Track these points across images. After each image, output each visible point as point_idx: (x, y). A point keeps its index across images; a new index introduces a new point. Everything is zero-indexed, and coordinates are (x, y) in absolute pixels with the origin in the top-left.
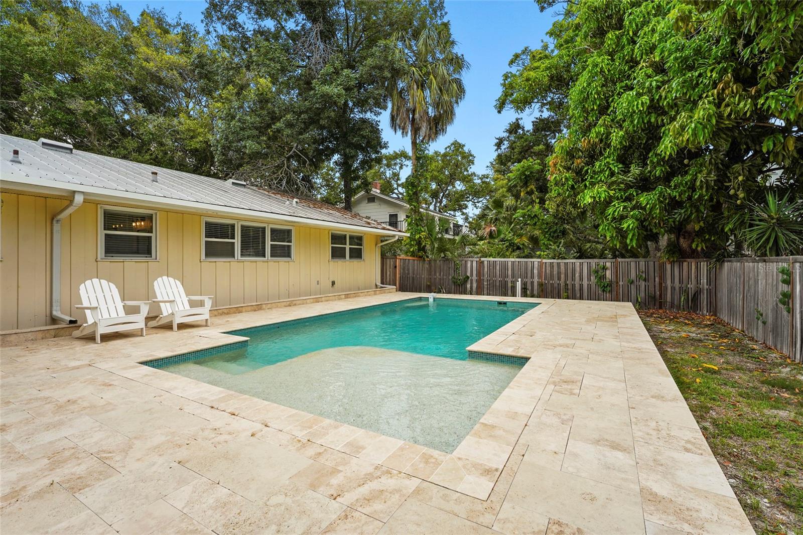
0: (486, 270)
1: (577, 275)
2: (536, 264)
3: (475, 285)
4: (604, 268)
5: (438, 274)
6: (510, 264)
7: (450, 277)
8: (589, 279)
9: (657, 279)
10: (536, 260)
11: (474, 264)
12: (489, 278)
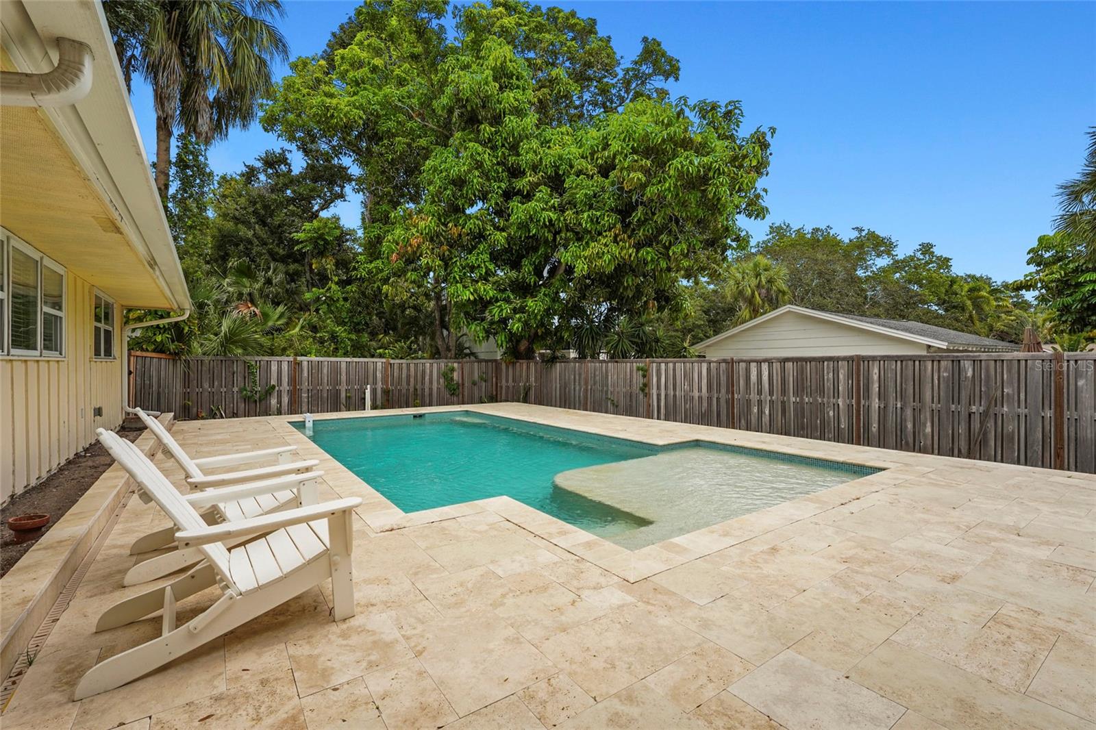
0: (305, 374)
1: (427, 378)
2: (379, 365)
3: (285, 400)
4: (453, 370)
5: (206, 385)
6: (344, 366)
7: (236, 389)
8: (438, 382)
9: (494, 380)
10: (380, 362)
11: (285, 366)
12: (311, 387)
